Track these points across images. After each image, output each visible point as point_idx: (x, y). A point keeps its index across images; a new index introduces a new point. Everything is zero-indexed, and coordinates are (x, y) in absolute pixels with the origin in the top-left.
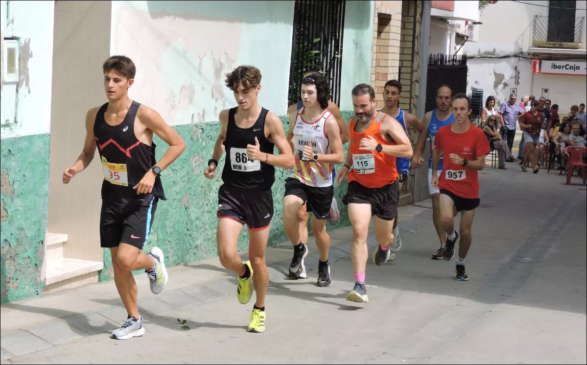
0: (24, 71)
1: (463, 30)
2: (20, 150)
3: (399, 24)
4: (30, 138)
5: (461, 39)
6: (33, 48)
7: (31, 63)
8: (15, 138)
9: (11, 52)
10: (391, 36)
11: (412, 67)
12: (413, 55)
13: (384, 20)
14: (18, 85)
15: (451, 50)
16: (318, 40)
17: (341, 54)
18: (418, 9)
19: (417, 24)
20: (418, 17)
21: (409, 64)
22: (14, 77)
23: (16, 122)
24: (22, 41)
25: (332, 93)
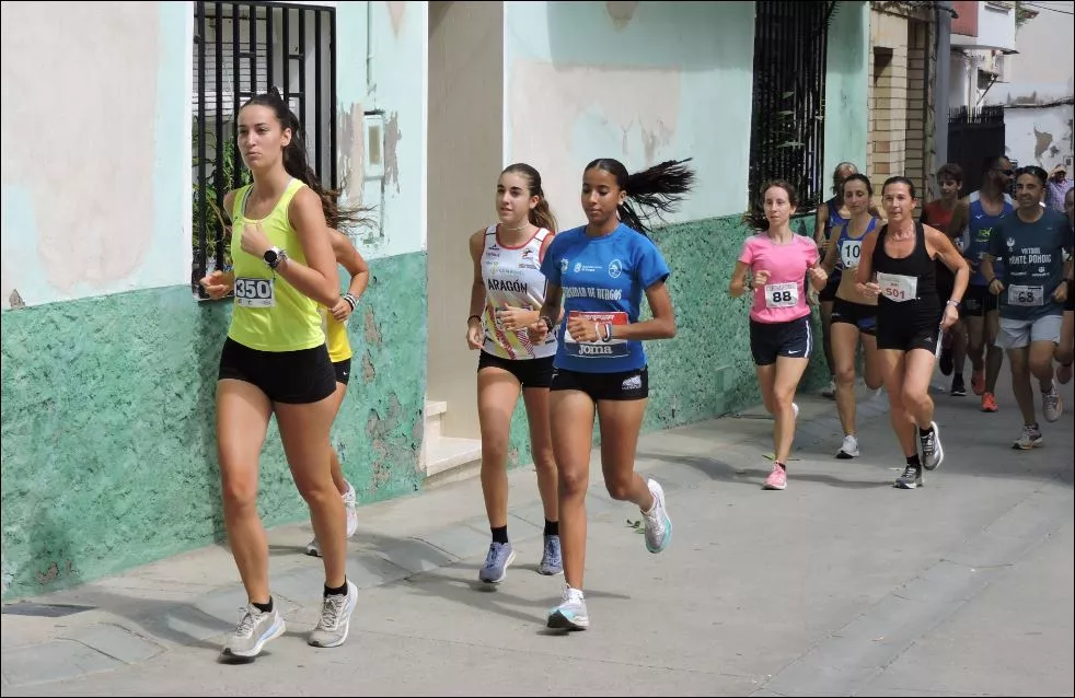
0: (391, 161)
1: (988, 65)
2: (388, 276)
3: (904, 62)
4: (400, 258)
5: (986, 79)
6: (401, 127)
7: (400, 147)
8: (382, 259)
9: (374, 132)
10: (894, 82)
11: (924, 130)
12: (925, 110)
13: (883, 57)
14: (384, 180)
16: (790, 94)
17: (823, 114)
18: (931, 37)
19: (931, 61)
20: (932, 49)
21: (920, 125)
22: (378, 170)
23: (382, 235)
24: (388, 116)
25: (812, 176)
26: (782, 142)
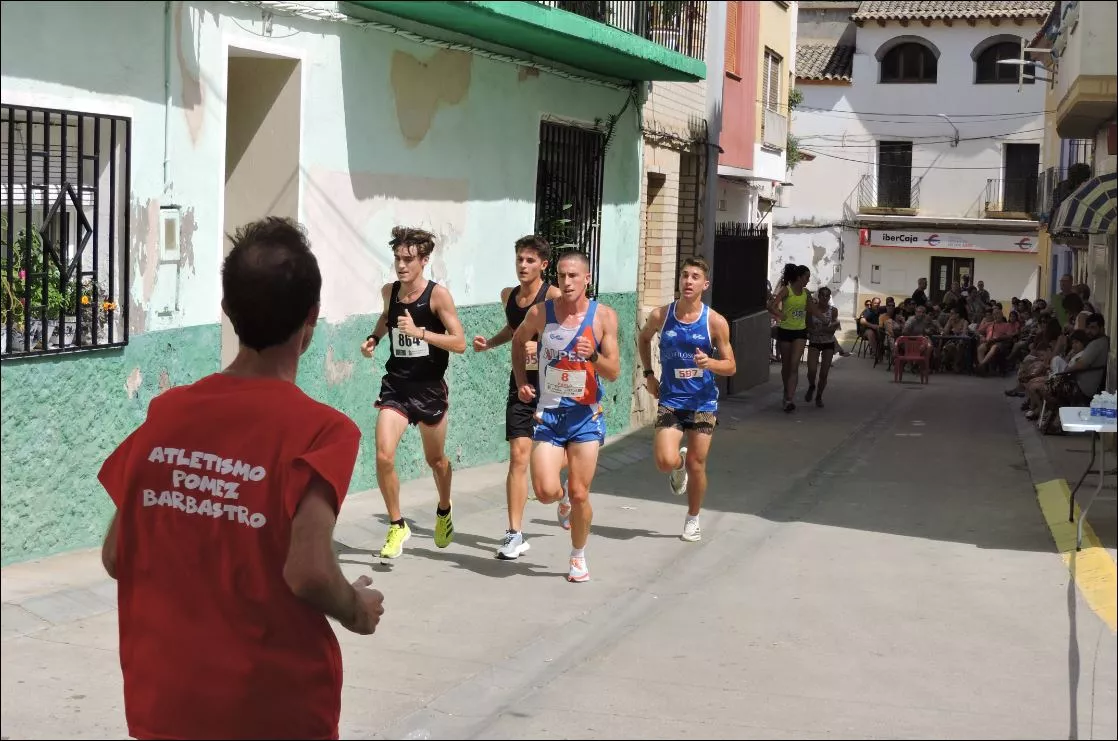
0: (187, 248)
1: (768, 192)
2: (182, 344)
3: (676, 185)
4: (195, 329)
5: (766, 204)
6: (197, 219)
7: (196, 238)
8: (176, 329)
9: (170, 224)
10: (667, 200)
11: (694, 239)
12: (695, 223)
13: (656, 181)
14: (179, 264)
15: (753, 217)
16: (569, 206)
17: (600, 222)
18: (701, 167)
19: (701, 186)
20: (701, 177)
21: (690, 235)
22: (175, 255)
23: (177, 309)
24: (184, 210)
26: (561, 243)
